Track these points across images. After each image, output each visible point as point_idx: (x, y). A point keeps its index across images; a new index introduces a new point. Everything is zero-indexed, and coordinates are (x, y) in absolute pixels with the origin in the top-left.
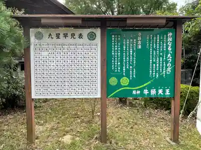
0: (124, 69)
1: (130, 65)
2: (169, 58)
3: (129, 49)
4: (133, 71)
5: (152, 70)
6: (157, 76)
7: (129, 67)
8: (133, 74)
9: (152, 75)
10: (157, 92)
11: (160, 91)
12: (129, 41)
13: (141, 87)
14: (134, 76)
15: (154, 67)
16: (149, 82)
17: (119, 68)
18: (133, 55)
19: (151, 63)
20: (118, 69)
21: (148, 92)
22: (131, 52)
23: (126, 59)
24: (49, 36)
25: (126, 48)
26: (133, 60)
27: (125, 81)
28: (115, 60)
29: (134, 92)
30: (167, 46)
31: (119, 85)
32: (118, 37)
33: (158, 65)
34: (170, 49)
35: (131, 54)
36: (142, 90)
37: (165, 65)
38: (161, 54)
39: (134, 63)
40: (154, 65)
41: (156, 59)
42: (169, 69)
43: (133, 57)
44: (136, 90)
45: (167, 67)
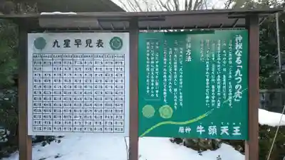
0: (165, 93)
1: (174, 87)
2: (238, 76)
3: (173, 61)
4: (178, 95)
5: (210, 95)
6: (219, 105)
7: (173, 90)
8: (180, 99)
9: (210, 103)
10: (219, 131)
11: (225, 130)
12: (173, 51)
13: (191, 121)
14: (181, 104)
15: (213, 91)
16: (205, 115)
17: (157, 91)
18: (178, 72)
19: (208, 83)
20: (155, 93)
21: (204, 131)
22: (175, 66)
23: (167, 78)
25: (168, 62)
26: (178, 78)
27: (166, 111)
28: (150, 79)
29: (181, 130)
30: (235, 57)
31: (157, 118)
32: (155, 45)
33: (219, 87)
34: (238, 61)
35: (176, 70)
36: (194, 126)
37: (231, 87)
38: (225, 70)
39: (181, 83)
40: (213, 87)
41: (216, 78)
42: (238, 94)
43: (178, 74)
44: (185, 126)
45: (234, 91)
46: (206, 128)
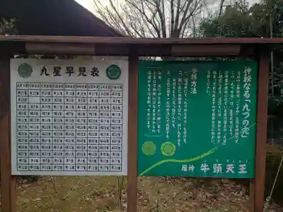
0: (167, 129)
1: (177, 122)
2: (246, 111)
3: (177, 94)
4: (182, 131)
5: (216, 132)
6: (225, 141)
7: (176, 126)
8: (183, 136)
9: (216, 139)
10: (224, 169)
11: (230, 168)
12: (177, 82)
13: (195, 159)
14: (185, 141)
15: (219, 126)
16: (209, 152)
17: (159, 127)
18: (182, 105)
19: (213, 118)
20: (156, 128)
21: (208, 169)
22: (180, 99)
23: (170, 112)
24: (43, 71)
25: (171, 94)
26: (183, 112)
28: (151, 112)
29: (184, 168)
30: (242, 91)
31: (158, 156)
32: (157, 75)
33: (225, 122)
34: (247, 95)
35: (180, 103)
36: (197, 164)
37: (237, 122)
38: (232, 103)
39: (185, 118)
40: (219, 122)
41: (223, 113)
42: (246, 130)
43: (183, 108)
44: (188, 164)
45: (241, 126)
46: (211, 166)
